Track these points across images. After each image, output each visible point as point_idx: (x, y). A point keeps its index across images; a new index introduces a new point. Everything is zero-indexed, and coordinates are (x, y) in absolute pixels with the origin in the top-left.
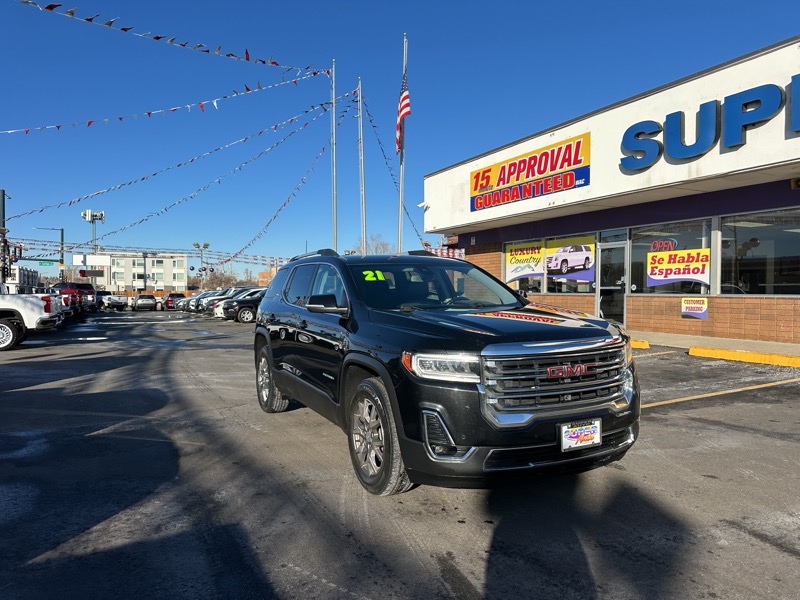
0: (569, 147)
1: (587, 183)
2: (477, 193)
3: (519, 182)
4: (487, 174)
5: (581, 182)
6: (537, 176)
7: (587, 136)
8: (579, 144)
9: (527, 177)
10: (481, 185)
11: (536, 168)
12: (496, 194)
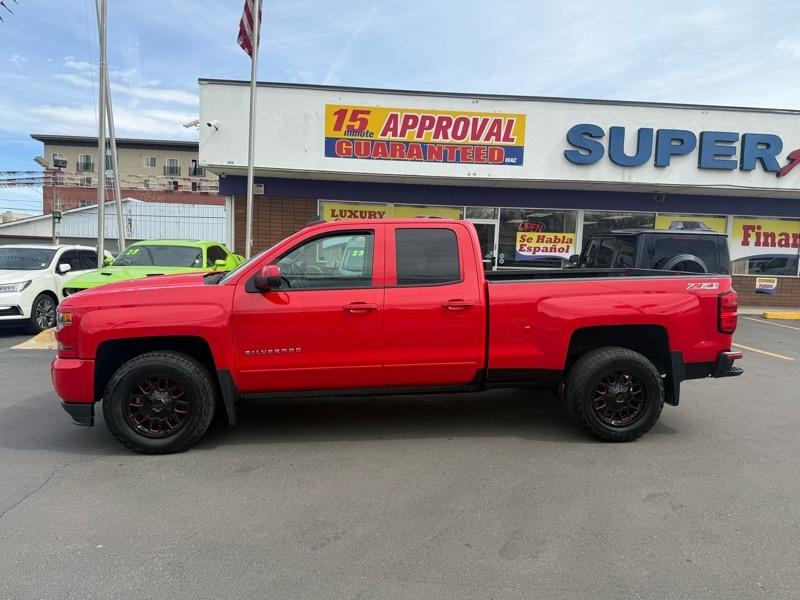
0: (497, 122)
1: (520, 162)
2: (340, 134)
3: (422, 140)
4: (360, 116)
5: (513, 160)
6: (450, 140)
7: (522, 118)
8: (510, 123)
9: (436, 136)
10: (348, 126)
11: (450, 131)
12: (380, 144)
